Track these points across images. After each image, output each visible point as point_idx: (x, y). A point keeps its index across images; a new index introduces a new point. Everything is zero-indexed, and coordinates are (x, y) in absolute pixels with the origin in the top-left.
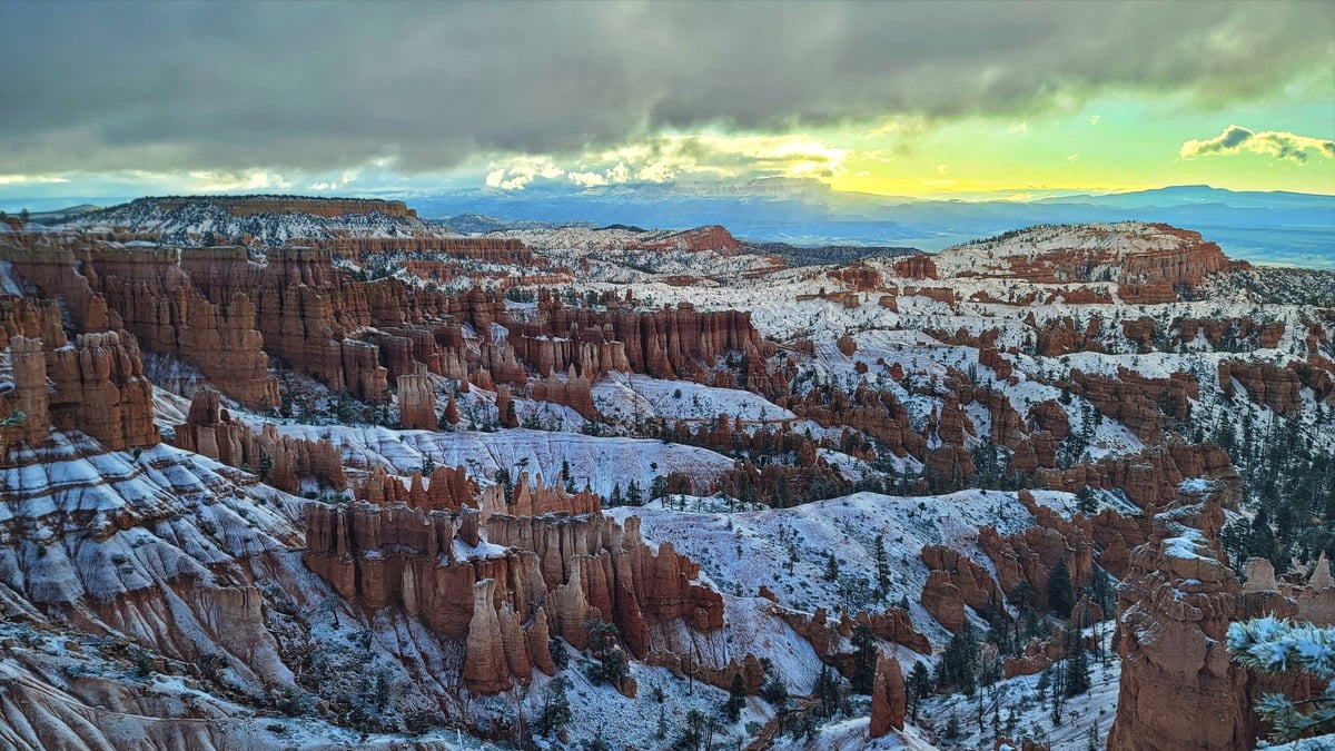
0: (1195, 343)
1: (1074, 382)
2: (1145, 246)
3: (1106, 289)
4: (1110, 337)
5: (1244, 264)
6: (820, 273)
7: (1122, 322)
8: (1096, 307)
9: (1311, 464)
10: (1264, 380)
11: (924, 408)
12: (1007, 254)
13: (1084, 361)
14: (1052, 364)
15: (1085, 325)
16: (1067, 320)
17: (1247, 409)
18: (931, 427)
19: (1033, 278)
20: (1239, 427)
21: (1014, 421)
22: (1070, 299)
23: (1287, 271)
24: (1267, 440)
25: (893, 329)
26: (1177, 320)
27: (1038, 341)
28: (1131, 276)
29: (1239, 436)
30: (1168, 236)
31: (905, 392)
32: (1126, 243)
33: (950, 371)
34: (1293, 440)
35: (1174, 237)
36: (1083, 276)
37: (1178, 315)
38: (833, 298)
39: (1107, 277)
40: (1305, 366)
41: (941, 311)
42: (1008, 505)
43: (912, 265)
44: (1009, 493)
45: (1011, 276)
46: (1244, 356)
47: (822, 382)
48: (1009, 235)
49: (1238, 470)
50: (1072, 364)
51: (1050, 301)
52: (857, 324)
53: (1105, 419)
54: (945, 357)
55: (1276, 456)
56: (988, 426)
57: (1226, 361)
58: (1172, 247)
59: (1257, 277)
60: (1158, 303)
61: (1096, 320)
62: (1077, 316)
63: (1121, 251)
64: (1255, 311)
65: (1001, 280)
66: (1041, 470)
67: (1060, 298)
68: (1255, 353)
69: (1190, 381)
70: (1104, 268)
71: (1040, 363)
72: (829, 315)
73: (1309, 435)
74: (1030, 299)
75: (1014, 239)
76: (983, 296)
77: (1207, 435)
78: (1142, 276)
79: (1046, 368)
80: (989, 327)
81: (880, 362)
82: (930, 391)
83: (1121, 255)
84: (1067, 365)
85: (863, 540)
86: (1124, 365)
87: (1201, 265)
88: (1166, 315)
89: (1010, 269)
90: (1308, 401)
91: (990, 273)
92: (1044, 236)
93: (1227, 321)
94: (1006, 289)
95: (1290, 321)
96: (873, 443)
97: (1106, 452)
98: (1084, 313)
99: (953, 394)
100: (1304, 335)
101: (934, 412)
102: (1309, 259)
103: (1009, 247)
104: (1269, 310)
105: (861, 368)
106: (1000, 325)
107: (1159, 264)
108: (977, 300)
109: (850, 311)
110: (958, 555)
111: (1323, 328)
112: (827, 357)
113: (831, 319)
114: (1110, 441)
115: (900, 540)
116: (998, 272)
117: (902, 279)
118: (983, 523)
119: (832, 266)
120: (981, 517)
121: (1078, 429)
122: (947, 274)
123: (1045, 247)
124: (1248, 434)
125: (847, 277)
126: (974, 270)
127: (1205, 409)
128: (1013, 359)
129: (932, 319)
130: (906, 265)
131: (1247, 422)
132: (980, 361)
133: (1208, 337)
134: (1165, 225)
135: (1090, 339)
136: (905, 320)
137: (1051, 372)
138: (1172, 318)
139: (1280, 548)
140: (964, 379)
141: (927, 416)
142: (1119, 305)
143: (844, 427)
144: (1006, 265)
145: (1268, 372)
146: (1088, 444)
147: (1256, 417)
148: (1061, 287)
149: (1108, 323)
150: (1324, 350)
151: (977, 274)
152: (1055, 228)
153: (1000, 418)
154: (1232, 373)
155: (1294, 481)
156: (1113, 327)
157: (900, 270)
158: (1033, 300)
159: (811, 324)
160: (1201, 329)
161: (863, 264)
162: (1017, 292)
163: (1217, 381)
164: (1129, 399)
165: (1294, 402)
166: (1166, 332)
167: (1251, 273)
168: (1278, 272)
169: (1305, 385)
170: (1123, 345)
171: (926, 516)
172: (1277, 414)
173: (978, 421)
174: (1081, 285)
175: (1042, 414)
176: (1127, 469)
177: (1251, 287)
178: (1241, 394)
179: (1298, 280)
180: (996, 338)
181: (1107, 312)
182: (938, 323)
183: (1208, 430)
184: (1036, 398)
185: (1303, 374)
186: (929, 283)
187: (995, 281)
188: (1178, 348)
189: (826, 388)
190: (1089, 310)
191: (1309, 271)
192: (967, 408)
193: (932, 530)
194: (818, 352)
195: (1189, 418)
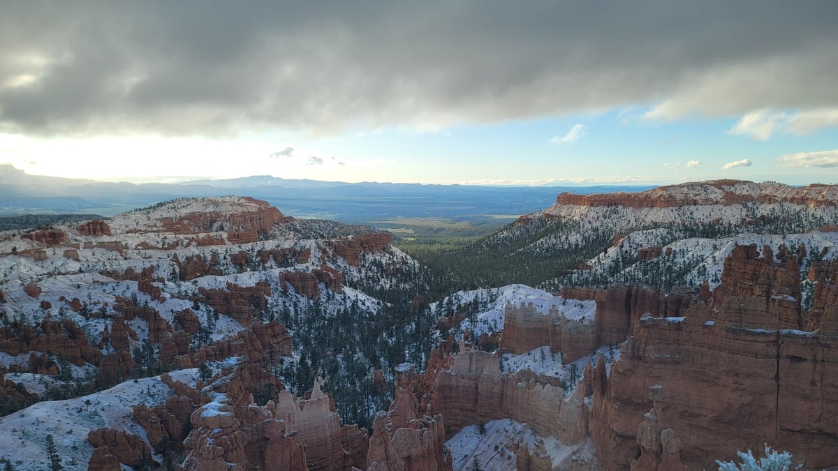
0: (268, 265)
1: (201, 296)
2: (240, 210)
3: (221, 236)
4: (224, 265)
5: (291, 218)
6: (14, 235)
7: (230, 255)
8: (214, 247)
9: (326, 322)
10: (301, 281)
11: (98, 326)
12: (160, 217)
13: (206, 282)
14: (187, 286)
15: (209, 258)
16: (198, 256)
17: (295, 298)
18: (105, 340)
19: (177, 231)
20: (292, 309)
21: (164, 326)
22: (201, 243)
23: (312, 220)
24: (305, 314)
25: (76, 273)
26: (259, 252)
27: (180, 271)
28: (235, 227)
29: (292, 313)
30: (252, 204)
31: (83, 318)
32: (230, 208)
33: (118, 299)
34: (318, 311)
35: (255, 205)
36: (208, 228)
37: (259, 249)
38: (25, 255)
39: (222, 229)
40: (320, 271)
41: (114, 257)
42: (154, 386)
43: (91, 227)
44: (154, 378)
45: (163, 231)
46: (291, 269)
47: (11, 320)
48: (160, 205)
49: (291, 333)
50: (200, 284)
51: (188, 245)
52: (46, 272)
53: (221, 316)
54: (114, 290)
55: (310, 322)
56: (147, 332)
57: (282, 273)
58: (254, 210)
59: (298, 225)
60: (249, 242)
61: (215, 255)
62: (204, 253)
63: (228, 213)
64: (296, 243)
65: (156, 234)
66: (177, 357)
67: (194, 243)
68: (296, 267)
69: (265, 286)
70: (220, 223)
71: (179, 286)
72: (22, 267)
73: (325, 307)
74: (176, 244)
75: (164, 207)
76: (145, 246)
77: (276, 315)
78: (241, 227)
79: (183, 289)
80: (148, 265)
81: (62, 299)
82: (103, 315)
83: (228, 216)
84: (197, 285)
85: (37, 441)
86: (229, 281)
87: (270, 220)
88: (253, 249)
89: (162, 227)
90: (323, 290)
91: (149, 229)
92: (182, 204)
93: (283, 250)
94: (159, 240)
95: (312, 248)
96: (55, 361)
97: (222, 336)
98: (207, 252)
99: (121, 315)
100: (319, 255)
101: (106, 329)
102: (323, 214)
103: (160, 213)
104: (303, 242)
105: (46, 305)
106: (154, 264)
107: (249, 220)
108: (141, 248)
109: (40, 263)
110: (116, 431)
111: (328, 250)
112: (16, 300)
113: (23, 270)
114: (225, 329)
115: (70, 432)
116: (155, 229)
117: (85, 237)
118: (136, 403)
119: (25, 230)
120: (135, 399)
121: (205, 324)
122: (119, 232)
123: (183, 212)
124: (296, 311)
125: (38, 238)
126: (138, 228)
127: (274, 300)
128: (161, 285)
129: (106, 264)
130: (87, 227)
131: (295, 305)
132: (139, 289)
133: (275, 259)
134: (250, 198)
135: (211, 267)
136: (86, 266)
137: (186, 291)
138: (256, 250)
139: (312, 372)
140: (128, 303)
141: (101, 333)
142: (229, 245)
143: (31, 352)
144: (159, 224)
145: (302, 276)
146: (211, 333)
147: (299, 301)
148: (194, 236)
149: (222, 256)
150: (329, 261)
151: (141, 231)
152: (188, 200)
153: (154, 325)
154: (286, 279)
155: (319, 334)
156: (225, 258)
157: (82, 230)
158: (177, 245)
159: (5, 275)
160: (271, 256)
161: (51, 228)
162: (167, 241)
163: (279, 285)
164: (233, 301)
165: (316, 291)
166: (254, 259)
167: (295, 223)
168: (307, 222)
169: (320, 281)
170: (232, 269)
171: (91, 409)
172: (309, 299)
173: (140, 330)
174: (206, 234)
175: (182, 319)
176: (229, 346)
177: (296, 230)
178: (291, 290)
179: (317, 225)
180: (153, 272)
181: (221, 250)
182: (111, 266)
183: (277, 312)
184: (178, 309)
185: (319, 275)
186: (105, 239)
187: (152, 235)
188: (261, 268)
189: (15, 324)
190: (210, 249)
191: (321, 220)
192: (132, 322)
193: (97, 418)
194: (6, 297)
195: (266, 309)
